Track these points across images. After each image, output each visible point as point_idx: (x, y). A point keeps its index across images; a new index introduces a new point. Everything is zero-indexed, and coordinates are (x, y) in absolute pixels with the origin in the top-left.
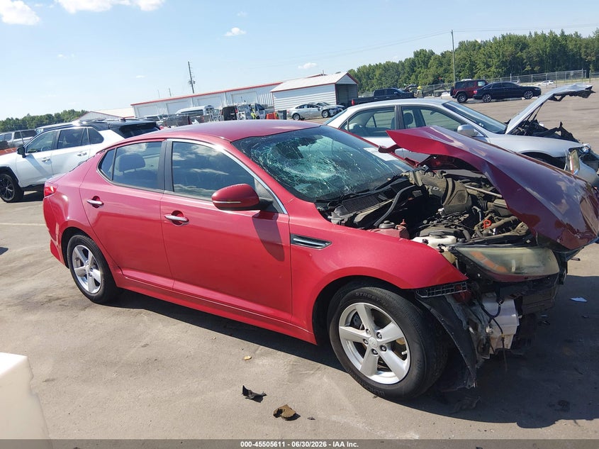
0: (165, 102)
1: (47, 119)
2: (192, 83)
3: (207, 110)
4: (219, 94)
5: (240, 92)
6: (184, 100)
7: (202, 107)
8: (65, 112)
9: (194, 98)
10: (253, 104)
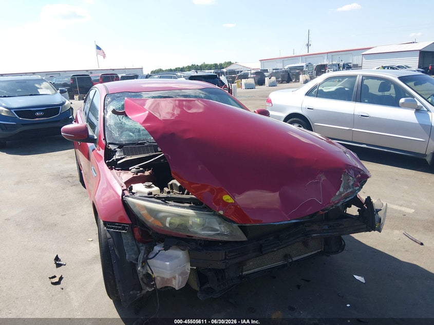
0: (283, 59)
1: (214, 66)
2: (308, 45)
3: (307, 66)
4: (322, 55)
5: (339, 53)
6: (296, 58)
7: (304, 64)
8: (225, 62)
9: (303, 57)
10: (342, 63)
